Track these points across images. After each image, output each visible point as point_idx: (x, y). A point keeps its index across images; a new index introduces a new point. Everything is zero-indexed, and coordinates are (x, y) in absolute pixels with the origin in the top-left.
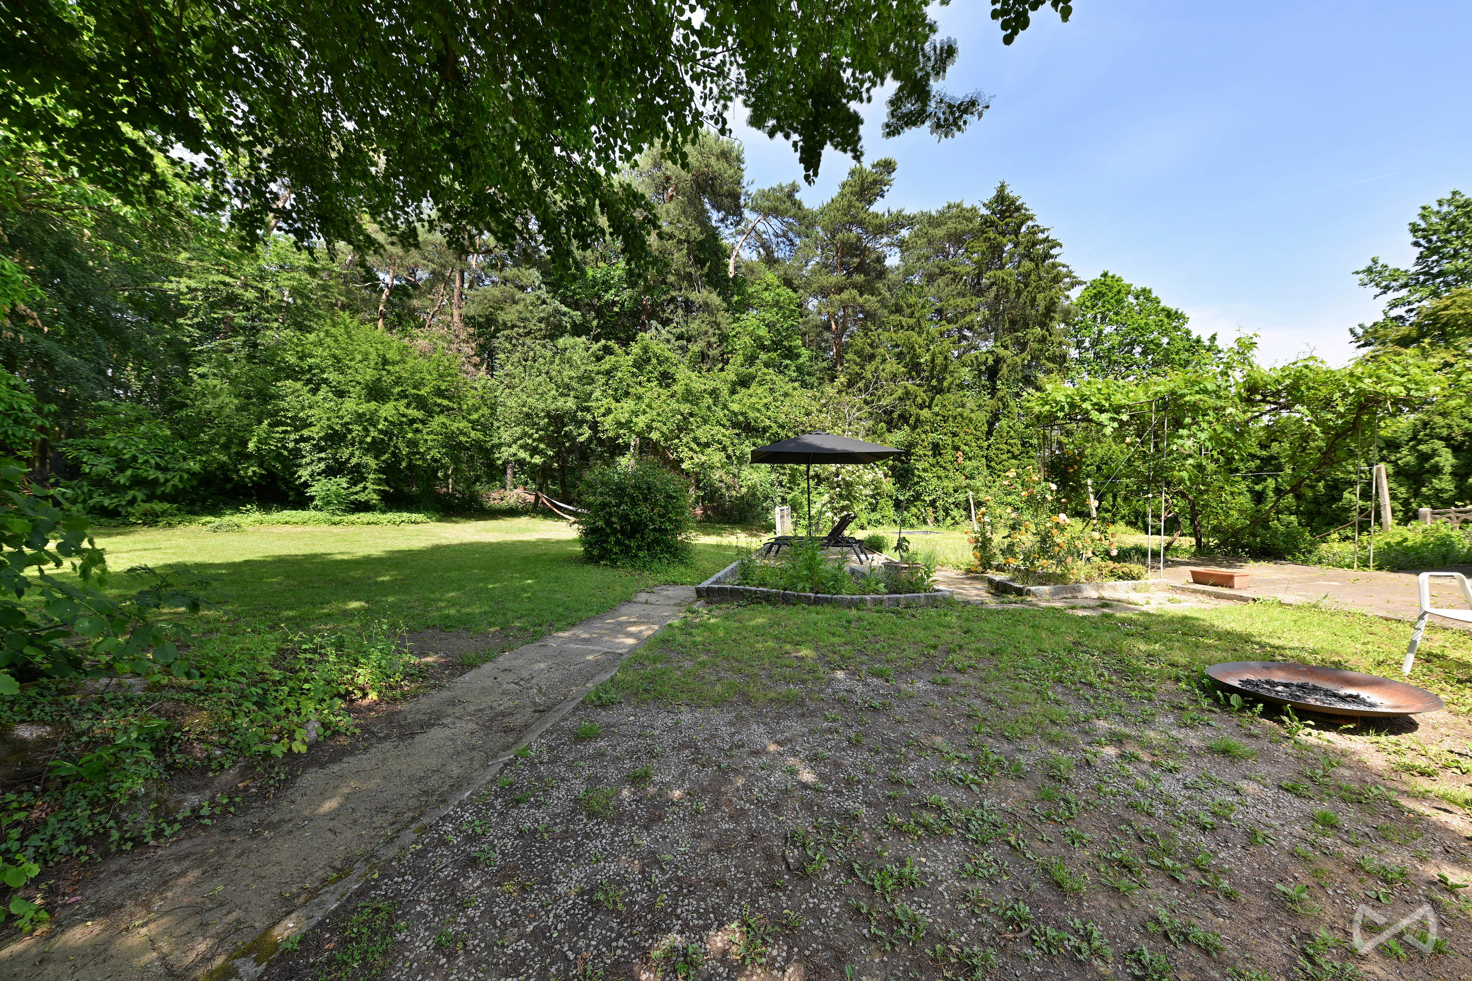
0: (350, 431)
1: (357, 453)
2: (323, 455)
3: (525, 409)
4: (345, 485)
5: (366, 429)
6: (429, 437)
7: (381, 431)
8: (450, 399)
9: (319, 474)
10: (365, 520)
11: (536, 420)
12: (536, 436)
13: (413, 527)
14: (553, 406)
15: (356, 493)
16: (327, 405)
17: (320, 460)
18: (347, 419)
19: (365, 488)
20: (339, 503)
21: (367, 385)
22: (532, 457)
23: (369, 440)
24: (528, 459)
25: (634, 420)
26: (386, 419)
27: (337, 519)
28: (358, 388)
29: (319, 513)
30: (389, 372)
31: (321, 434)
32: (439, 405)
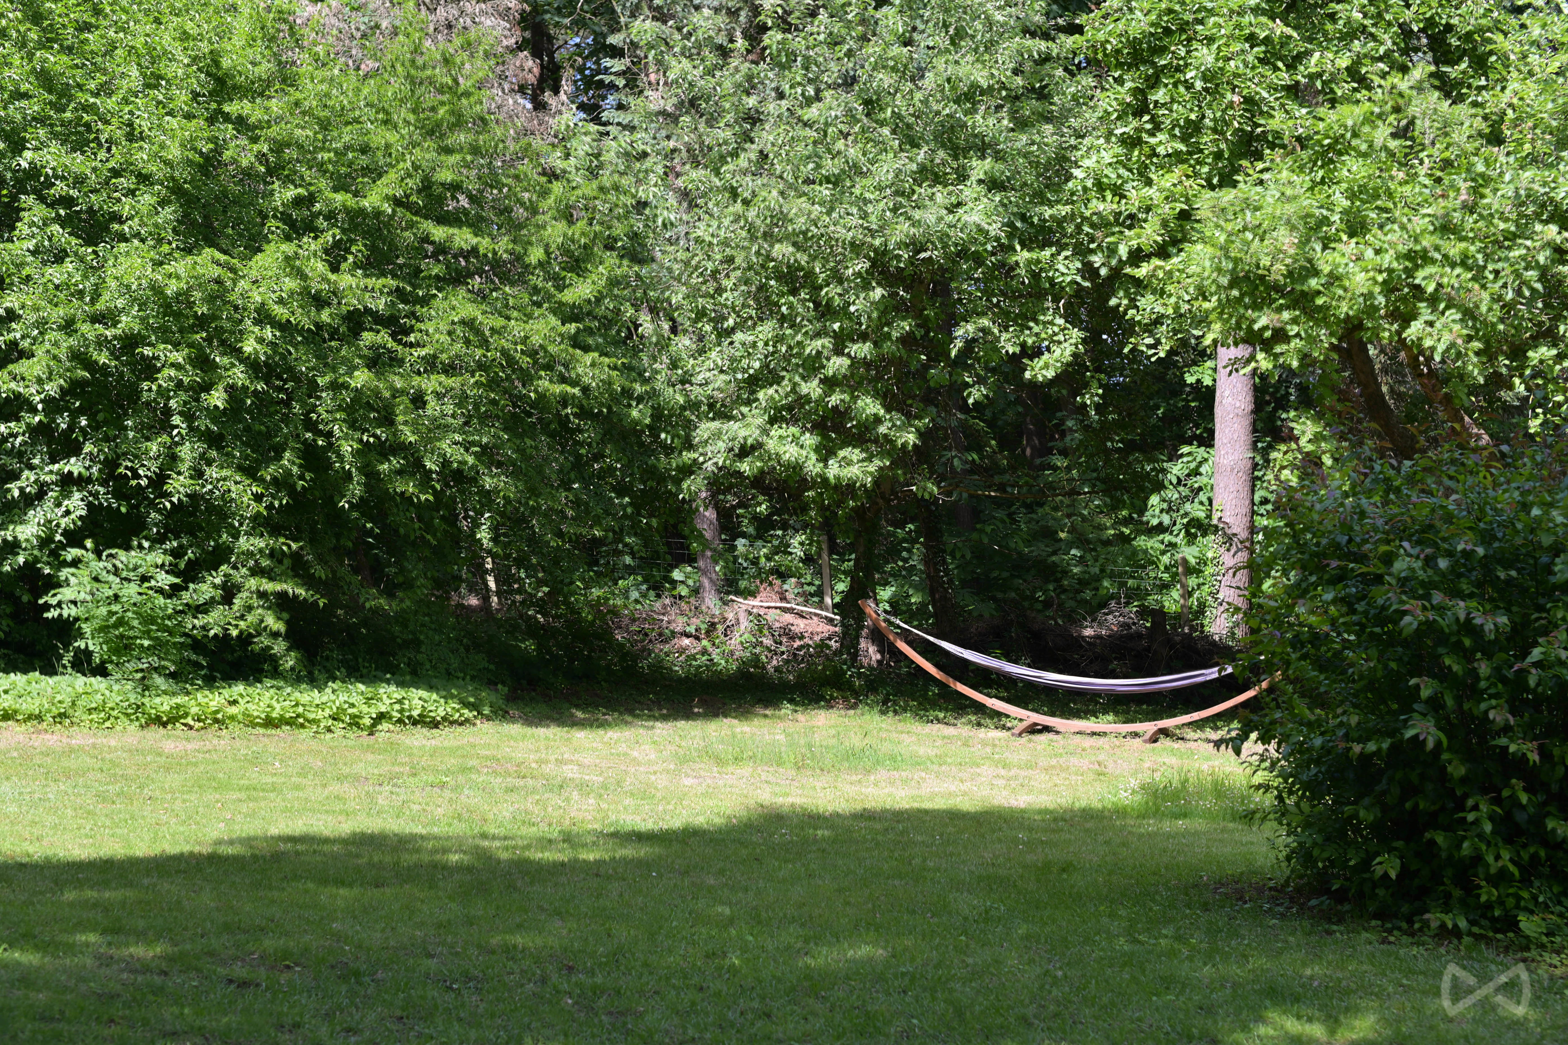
0: (149, 369)
1: (187, 452)
2: (74, 466)
3: (782, 250)
4: (165, 580)
5: (202, 362)
6: (431, 384)
7: (253, 366)
8: (477, 225)
9: (74, 538)
10: (257, 710)
11: (832, 291)
12: (837, 365)
13: (419, 737)
14: (902, 230)
15: (201, 609)
16: (55, 274)
17: (67, 482)
18: (127, 323)
19: (229, 592)
20: (158, 646)
21: (177, 190)
22: (825, 453)
23: (217, 398)
24: (812, 466)
25: (1325, 262)
26: (263, 317)
27: (163, 704)
28: (147, 199)
29: (97, 682)
30: (241, 123)
31: (52, 389)
32: (441, 250)
